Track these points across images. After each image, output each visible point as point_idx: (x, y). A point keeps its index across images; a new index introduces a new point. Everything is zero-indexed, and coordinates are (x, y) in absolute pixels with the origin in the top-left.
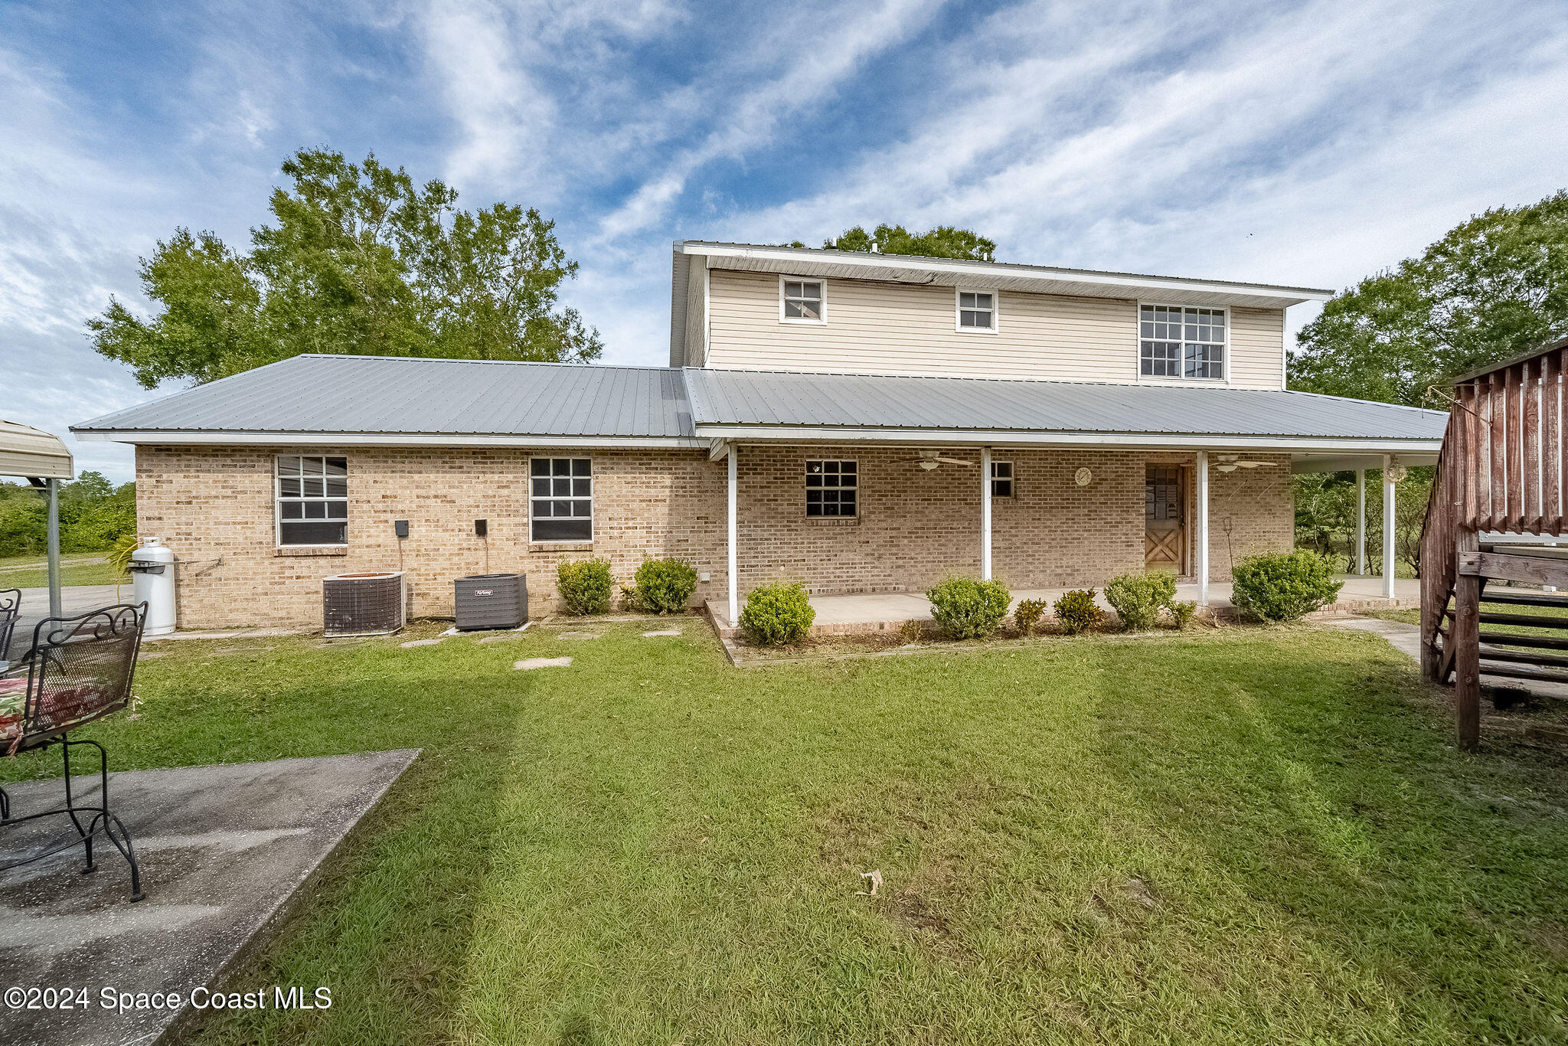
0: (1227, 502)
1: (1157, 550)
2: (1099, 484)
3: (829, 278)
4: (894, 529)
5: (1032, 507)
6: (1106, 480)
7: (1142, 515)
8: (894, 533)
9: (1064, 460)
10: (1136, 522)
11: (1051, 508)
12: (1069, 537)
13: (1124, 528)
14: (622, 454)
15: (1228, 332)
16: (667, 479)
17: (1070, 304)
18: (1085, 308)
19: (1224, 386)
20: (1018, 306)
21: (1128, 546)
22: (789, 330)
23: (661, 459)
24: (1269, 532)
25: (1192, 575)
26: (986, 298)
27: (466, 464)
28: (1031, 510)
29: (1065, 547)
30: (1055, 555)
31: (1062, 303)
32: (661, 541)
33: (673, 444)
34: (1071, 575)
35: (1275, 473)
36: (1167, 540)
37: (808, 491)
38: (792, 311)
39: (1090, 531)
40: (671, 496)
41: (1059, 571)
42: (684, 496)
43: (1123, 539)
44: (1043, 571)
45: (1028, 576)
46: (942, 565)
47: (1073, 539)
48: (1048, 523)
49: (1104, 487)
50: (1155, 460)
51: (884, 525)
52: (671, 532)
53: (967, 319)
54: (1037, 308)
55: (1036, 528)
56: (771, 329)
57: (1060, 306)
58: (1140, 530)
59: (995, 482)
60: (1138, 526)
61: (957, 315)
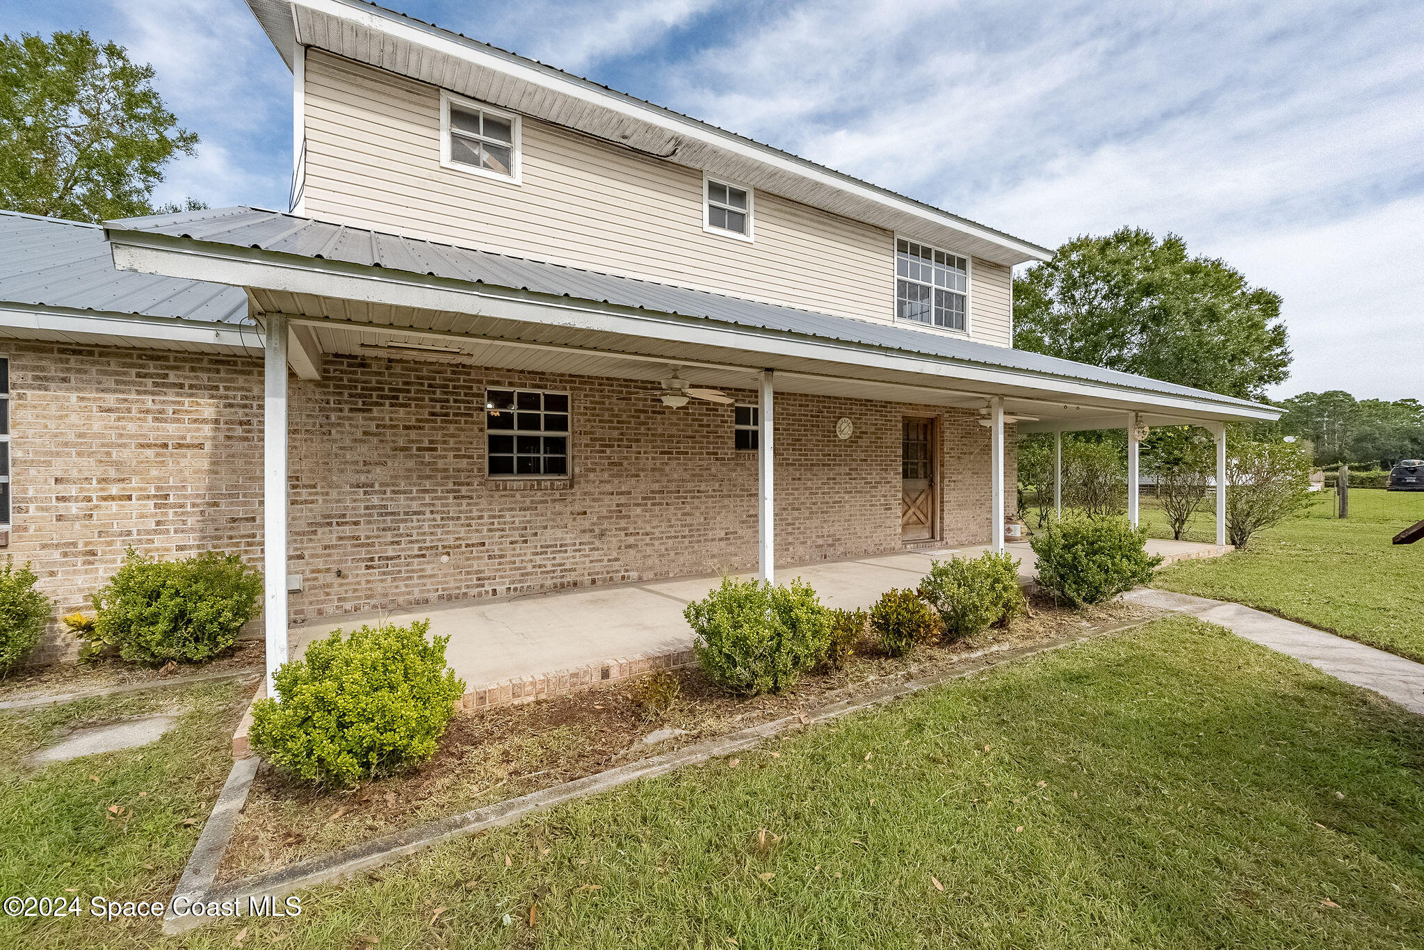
1: (910, 512)
2: (859, 437)
3: (525, 116)
4: (622, 493)
5: (792, 465)
6: (866, 433)
7: (899, 474)
8: (623, 500)
9: (824, 407)
10: (894, 481)
11: (812, 465)
12: (830, 501)
13: (883, 489)
14: (91, 353)
15: (970, 282)
16: (207, 408)
17: (829, 222)
19: (967, 339)
20: (776, 213)
21: (886, 509)
23: (193, 369)
25: (942, 539)
26: (739, 197)
28: (791, 468)
29: (826, 512)
30: (816, 522)
31: (821, 219)
32: (191, 521)
33: (205, 337)
34: (832, 545)
36: (918, 502)
37: (491, 438)
38: (461, 152)
39: (851, 492)
40: (214, 438)
41: (820, 542)
42: (246, 439)
43: (882, 502)
44: (803, 543)
45: (787, 550)
46: (686, 540)
47: (835, 502)
48: (809, 484)
49: (864, 442)
50: (911, 413)
51: (608, 488)
52: (216, 504)
53: (717, 217)
54: (796, 219)
55: (796, 489)
56: (425, 173)
57: (819, 222)
58: (897, 491)
59: (738, 432)
60: (895, 487)
61: (705, 210)
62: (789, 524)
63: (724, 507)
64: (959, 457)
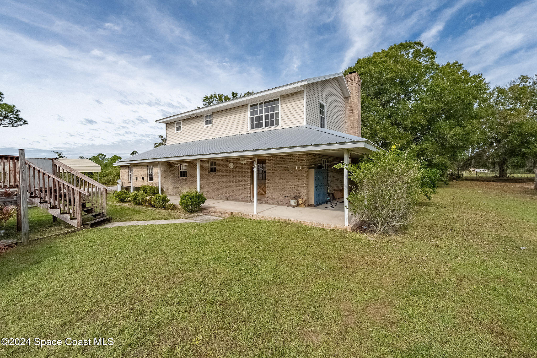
0: (278, 174)
2: (236, 168)
3: (182, 120)
6: (238, 166)
7: (249, 178)
8: (192, 182)
9: (227, 160)
10: (247, 180)
11: (224, 175)
12: (229, 185)
13: (244, 182)
15: (280, 106)
18: (234, 111)
19: (278, 128)
20: (217, 116)
21: (245, 188)
22: (177, 134)
24: (296, 186)
25: (266, 201)
26: (210, 116)
27: (142, 167)
28: (219, 176)
29: (227, 188)
30: (225, 190)
31: (228, 112)
34: (229, 196)
35: (299, 161)
37: (180, 171)
38: (177, 129)
39: (234, 183)
41: (226, 195)
43: (243, 186)
44: (222, 195)
45: (219, 196)
47: (230, 185)
48: (223, 180)
49: (238, 169)
51: (191, 180)
53: (207, 123)
54: (222, 115)
55: (221, 181)
56: (174, 134)
58: (248, 183)
59: (211, 168)
60: (247, 182)
61: (204, 122)
62: (219, 190)
63: (207, 184)
64: (273, 172)
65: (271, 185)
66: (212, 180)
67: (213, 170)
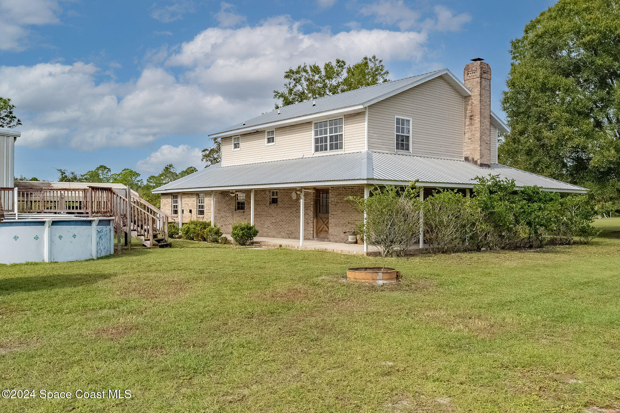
0: (341, 206)
1: (322, 226)
2: (299, 198)
3: (240, 135)
5: (282, 208)
7: (311, 211)
9: (289, 189)
10: (310, 214)
11: (286, 208)
12: (291, 219)
13: (306, 216)
14: (208, 192)
15: (343, 127)
17: (294, 128)
18: (298, 129)
19: (343, 153)
20: (280, 133)
21: (307, 224)
22: (235, 153)
24: (357, 220)
25: (329, 238)
26: (273, 132)
27: (189, 195)
29: (290, 223)
30: (287, 226)
31: (292, 129)
34: (291, 234)
35: (359, 192)
36: (325, 223)
37: (237, 202)
39: (296, 217)
41: (288, 232)
44: (284, 232)
45: (280, 233)
46: (261, 227)
48: (285, 214)
51: (249, 213)
53: (269, 140)
54: (285, 132)
55: (282, 215)
56: (231, 153)
58: (311, 217)
59: (272, 198)
60: (310, 216)
61: (266, 140)
62: (280, 226)
63: (267, 219)
64: (335, 205)
65: (333, 220)
66: (274, 214)
67: (274, 201)
